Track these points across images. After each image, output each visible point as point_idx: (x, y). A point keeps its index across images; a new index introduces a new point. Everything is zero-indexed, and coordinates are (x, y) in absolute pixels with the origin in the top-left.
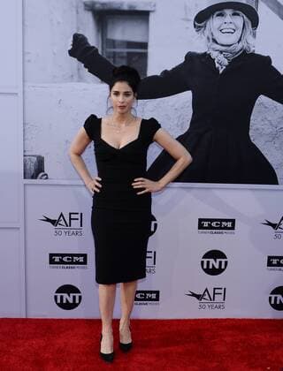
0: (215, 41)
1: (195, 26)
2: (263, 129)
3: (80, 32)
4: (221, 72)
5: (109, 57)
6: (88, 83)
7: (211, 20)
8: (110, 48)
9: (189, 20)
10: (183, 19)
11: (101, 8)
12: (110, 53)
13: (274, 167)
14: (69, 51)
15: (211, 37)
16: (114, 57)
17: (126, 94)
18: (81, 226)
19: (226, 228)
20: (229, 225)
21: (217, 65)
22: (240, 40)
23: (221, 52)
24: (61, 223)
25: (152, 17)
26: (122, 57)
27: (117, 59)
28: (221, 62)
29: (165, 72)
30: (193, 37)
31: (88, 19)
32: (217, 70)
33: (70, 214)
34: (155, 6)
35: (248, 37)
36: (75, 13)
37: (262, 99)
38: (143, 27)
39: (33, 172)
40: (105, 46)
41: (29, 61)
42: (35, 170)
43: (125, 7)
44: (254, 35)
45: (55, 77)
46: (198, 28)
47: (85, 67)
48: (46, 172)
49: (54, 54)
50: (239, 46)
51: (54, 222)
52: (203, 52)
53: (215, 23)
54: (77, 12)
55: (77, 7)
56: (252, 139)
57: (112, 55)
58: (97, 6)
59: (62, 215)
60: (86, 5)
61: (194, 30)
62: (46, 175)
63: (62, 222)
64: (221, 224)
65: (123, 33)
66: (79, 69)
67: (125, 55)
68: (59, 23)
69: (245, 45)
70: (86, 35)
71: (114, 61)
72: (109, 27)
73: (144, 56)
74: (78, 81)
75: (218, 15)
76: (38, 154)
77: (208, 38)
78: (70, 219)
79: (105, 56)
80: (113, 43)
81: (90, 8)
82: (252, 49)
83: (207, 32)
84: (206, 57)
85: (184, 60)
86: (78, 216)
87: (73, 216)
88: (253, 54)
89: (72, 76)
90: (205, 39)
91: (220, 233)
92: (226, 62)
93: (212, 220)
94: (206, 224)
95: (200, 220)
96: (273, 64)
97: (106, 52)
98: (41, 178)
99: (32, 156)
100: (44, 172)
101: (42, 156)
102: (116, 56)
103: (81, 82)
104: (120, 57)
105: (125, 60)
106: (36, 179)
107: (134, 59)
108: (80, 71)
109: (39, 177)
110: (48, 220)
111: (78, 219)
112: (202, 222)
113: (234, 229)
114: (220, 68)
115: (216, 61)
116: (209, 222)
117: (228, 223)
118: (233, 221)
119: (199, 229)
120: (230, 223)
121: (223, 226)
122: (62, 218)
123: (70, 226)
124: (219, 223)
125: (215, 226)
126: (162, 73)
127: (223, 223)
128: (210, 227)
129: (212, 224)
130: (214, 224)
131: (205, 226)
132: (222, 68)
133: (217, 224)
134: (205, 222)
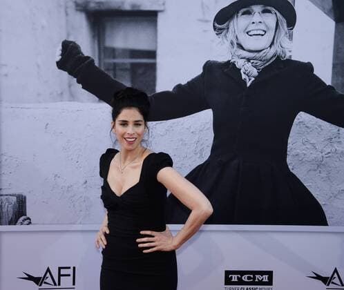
0: (240, 46)
1: (215, 28)
2: (305, 155)
3: (71, 39)
4: (248, 85)
5: (108, 70)
6: (82, 102)
7: (235, 20)
8: (109, 57)
9: (207, 21)
10: (200, 20)
11: (97, 8)
12: (109, 64)
13: (321, 203)
14: (57, 63)
15: (235, 42)
16: (114, 69)
17: (137, 124)
18: (74, 284)
19: (261, 283)
20: (266, 279)
21: (244, 76)
22: (272, 43)
23: (249, 60)
24: (47, 281)
25: (160, 17)
26: (126, 69)
27: (118, 73)
28: (249, 72)
29: (179, 87)
30: (213, 41)
31: (81, 21)
32: (244, 82)
33: (60, 268)
34: (164, 4)
35: (283, 38)
36: (63, 14)
37: (302, 117)
38: (149, 31)
39: (11, 216)
40: (102, 56)
41: (6, 75)
42: (14, 213)
43: (127, 7)
44: (291, 37)
45: (39, 95)
46: (219, 31)
47: (79, 82)
48: (28, 215)
49: (38, 66)
50: (272, 52)
51: (37, 281)
52: (226, 60)
53: (240, 23)
54: (67, 14)
55: (66, 8)
57: (112, 67)
58: (92, 6)
59: (48, 270)
60: (77, 5)
61: (214, 33)
62: (29, 219)
63: (49, 280)
64: (254, 278)
65: (125, 39)
66: (70, 86)
67: (129, 67)
68: (43, 27)
69: (279, 50)
70: (78, 43)
71: (115, 75)
72: (108, 32)
73: (152, 68)
74: (71, 101)
75: (243, 14)
76: (18, 192)
77: (232, 43)
78: (60, 275)
79: (103, 69)
80: (113, 52)
81: (83, 9)
82: (288, 54)
83: (230, 36)
84: (230, 67)
86: (70, 272)
87: (63, 272)
88: (289, 61)
89: (62, 94)
90: (228, 44)
92: (255, 72)
93: (242, 273)
94: (235, 278)
95: (228, 273)
96: (315, 72)
97: (104, 64)
98: (22, 224)
99: (10, 195)
100: (26, 215)
101: (24, 194)
102: (117, 68)
103: (74, 101)
104: (122, 70)
105: (128, 72)
106: (15, 224)
107: (140, 71)
108: (72, 87)
109: (19, 222)
110: (30, 278)
111: (69, 275)
112: (230, 276)
113: (272, 285)
114: (248, 80)
115: (242, 71)
116: (239, 276)
117: (264, 276)
118: (270, 274)
119: (226, 284)
120: (267, 276)
121: (257, 280)
122: (48, 275)
123: (59, 284)
124: (252, 276)
125: (246, 280)
126: (174, 89)
127: (257, 276)
128: (240, 282)
129: (243, 278)
130: (245, 278)
131: (233, 280)
132: (250, 80)
133: (249, 278)
134: (233, 276)
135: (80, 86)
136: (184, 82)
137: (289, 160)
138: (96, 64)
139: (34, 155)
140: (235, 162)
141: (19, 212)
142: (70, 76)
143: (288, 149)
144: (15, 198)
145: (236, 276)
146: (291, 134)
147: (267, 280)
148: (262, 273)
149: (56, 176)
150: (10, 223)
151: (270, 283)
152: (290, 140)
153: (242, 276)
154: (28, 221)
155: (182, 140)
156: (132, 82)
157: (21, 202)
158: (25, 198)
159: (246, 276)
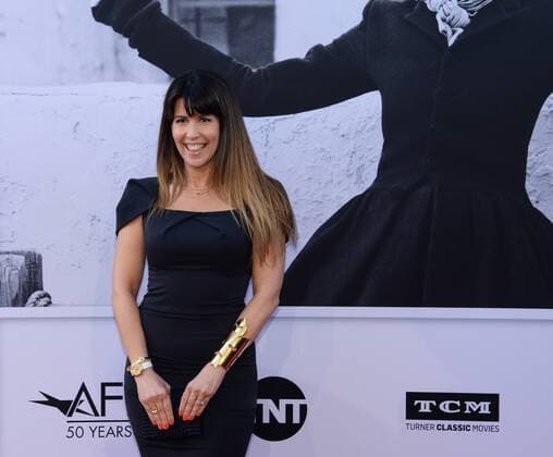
4: (451, 42)
5: (185, 21)
6: (140, 82)
12: (188, 10)
14: (94, 9)
16: (198, 20)
19: (476, 416)
20: (485, 408)
21: (442, 26)
24: (80, 407)
26: (219, 20)
27: (204, 26)
29: (317, 51)
32: (443, 37)
33: (104, 385)
39: (15, 289)
42: (22, 286)
45: (62, 70)
47: (132, 45)
48: (47, 288)
49: (60, 16)
51: (65, 407)
56: (532, 198)
57: (192, 16)
59: (83, 388)
62: (47, 295)
64: (463, 407)
66: (117, 52)
67: (223, 14)
71: (198, 31)
74: (118, 81)
76: (27, 248)
78: (104, 398)
79: (176, 19)
85: (361, 19)
87: (110, 391)
89: (102, 67)
91: (461, 428)
92: (464, 17)
94: (425, 406)
95: (411, 397)
97: (179, 10)
98: (35, 305)
99: (14, 253)
100: (42, 289)
101: (37, 252)
102: (203, 17)
103: (124, 80)
104: (210, 20)
105: (223, 25)
106: (23, 306)
107: (245, 22)
108: (121, 56)
109: (30, 301)
110: (52, 402)
111: (120, 398)
112: (416, 402)
113: (498, 420)
114: (450, 33)
115: (438, 17)
116: (434, 402)
117: (482, 404)
118: (493, 399)
119: (408, 418)
120: (487, 404)
121: (467, 411)
122: (83, 397)
123: (103, 414)
124: (458, 403)
125: (447, 411)
126: (308, 54)
127: (468, 404)
128: (436, 414)
129: (441, 406)
130: (445, 407)
131: (422, 410)
132: (454, 32)
133: (452, 407)
134: (423, 402)
135: (136, 52)
136: (326, 42)
137: (529, 186)
138: (165, 10)
139: (55, 181)
140: (425, 190)
141: (30, 284)
142: (118, 34)
143: (528, 165)
144: (23, 258)
145: (428, 403)
146: (534, 136)
147: (487, 412)
148: (478, 398)
149: (94, 217)
150: (15, 303)
151: (494, 415)
152: (531, 147)
153: (438, 403)
154: (46, 299)
155: (323, 150)
156: (231, 43)
157: (34, 266)
158: (40, 258)
159: (448, 402)
